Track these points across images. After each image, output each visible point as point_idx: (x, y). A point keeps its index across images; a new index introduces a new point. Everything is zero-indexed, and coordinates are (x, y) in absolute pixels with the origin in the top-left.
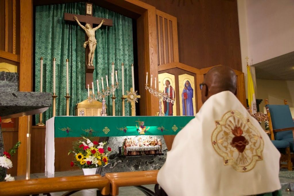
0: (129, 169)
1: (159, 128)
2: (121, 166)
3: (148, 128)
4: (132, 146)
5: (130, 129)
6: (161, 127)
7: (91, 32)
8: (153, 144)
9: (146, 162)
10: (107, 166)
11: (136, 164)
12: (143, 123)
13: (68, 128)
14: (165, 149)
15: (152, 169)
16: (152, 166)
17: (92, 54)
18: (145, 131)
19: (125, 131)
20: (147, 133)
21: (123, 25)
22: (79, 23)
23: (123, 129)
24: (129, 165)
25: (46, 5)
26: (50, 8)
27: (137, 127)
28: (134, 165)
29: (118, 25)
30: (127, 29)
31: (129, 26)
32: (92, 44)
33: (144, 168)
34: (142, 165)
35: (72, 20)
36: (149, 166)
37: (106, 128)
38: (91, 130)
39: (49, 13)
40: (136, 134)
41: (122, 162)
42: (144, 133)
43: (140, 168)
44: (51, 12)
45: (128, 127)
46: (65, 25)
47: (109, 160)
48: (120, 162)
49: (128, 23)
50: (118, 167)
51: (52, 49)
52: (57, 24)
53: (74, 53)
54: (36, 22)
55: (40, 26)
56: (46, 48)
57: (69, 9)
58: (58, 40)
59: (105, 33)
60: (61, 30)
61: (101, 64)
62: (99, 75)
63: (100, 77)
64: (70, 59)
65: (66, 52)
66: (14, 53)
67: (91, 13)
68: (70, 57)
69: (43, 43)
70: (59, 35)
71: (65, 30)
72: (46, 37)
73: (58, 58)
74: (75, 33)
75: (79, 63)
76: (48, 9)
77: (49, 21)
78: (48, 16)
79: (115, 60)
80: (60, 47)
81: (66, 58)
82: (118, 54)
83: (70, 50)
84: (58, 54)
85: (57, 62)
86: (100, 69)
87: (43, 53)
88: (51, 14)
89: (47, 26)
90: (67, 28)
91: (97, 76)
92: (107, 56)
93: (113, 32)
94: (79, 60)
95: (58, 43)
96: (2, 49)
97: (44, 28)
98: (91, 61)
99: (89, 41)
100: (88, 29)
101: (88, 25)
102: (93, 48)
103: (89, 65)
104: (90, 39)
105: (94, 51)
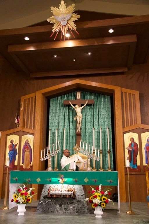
0: (55, 206)
1: (75, 180)
2: (51, 203)
3: (66, 180)
4: (55, 191)
5: (54, 179)
6: (75, 179)
7: (78, 110)
8: (70, 190)
9: (68, 202)
10: (41, 203)
11: (61, 203)
12: (63, 176)
13: (16, 178)
14: (83, 194)
15: (72, 207)
16: (72, 206)
17: (79, 124)
18: (64, 182)
19: (50, 181)
20: (65, 183)
21: (105, 101)
22: (72, 105)
23: (48, 180)
24: (55, 203)
25: (56, 97)
26: (57, 99)
27: (58, 179)
28: (59, 203)
29: (100, 102)
30: (107, 103)
31: (108, 101)
32: (79, 118)
33: (66, 206)
34: (65, 204)
35: (68, 104)
36: (70, 205)
37: (39, 178)
38: (29, 179)
39: (57, 102)
40: (58, 183)
41: (51, 201)
42: (63, 183)
43: (63, 206)
45: (52, 178)
46: (66, 107)
47: (43, 199)
48: (50, 201)
49: (108, 99)
50: (48, 204)
51: (59, 123)
52: (61, 108)
53: (71, 124)
54: (50, 108)
55: (52, 110)
56: (55, 123)
57: (69, 97)
58: (62, 117)
59: (91, 108)
60: (64, 111)
61: (89, 129)
62: (87, 137)
63: (87, 138)
64: (69, 128)
65: (66, 124)
66: (32, 129)
67: (79, 98)
68: (69, 127)
69: (53, 120)
70: (63, 114)
71: (66, 110)
72: (55, 116)
73: (61, 128)
74: (72, 111)
75: (74, 130)
76: (56, 99)
77: (57, 106)
78: (56, 104)
79: (99, 125)
80: (63, 121)
81: (66, 128)
82: (100, 121)
83: (68, 122)
84: (61, 126)
85: (61, 130)
86: (88, 132)
87: (53, 126)
88: (59, 102)
89: (56, 110)
90: (67, 109)
91: (86, 137)
92: (93, 124)
93: (97, 107)
94: (74, 128)
95: (62, 119)
96: (27, 127)
97: (54, 111)
98: (79, 128)
99: (77, 116)
100: (77, 108)
101: (76, 106)
102: (79, 120)
103: (78, 131)
104: (77, 115)
105: (80, 122)
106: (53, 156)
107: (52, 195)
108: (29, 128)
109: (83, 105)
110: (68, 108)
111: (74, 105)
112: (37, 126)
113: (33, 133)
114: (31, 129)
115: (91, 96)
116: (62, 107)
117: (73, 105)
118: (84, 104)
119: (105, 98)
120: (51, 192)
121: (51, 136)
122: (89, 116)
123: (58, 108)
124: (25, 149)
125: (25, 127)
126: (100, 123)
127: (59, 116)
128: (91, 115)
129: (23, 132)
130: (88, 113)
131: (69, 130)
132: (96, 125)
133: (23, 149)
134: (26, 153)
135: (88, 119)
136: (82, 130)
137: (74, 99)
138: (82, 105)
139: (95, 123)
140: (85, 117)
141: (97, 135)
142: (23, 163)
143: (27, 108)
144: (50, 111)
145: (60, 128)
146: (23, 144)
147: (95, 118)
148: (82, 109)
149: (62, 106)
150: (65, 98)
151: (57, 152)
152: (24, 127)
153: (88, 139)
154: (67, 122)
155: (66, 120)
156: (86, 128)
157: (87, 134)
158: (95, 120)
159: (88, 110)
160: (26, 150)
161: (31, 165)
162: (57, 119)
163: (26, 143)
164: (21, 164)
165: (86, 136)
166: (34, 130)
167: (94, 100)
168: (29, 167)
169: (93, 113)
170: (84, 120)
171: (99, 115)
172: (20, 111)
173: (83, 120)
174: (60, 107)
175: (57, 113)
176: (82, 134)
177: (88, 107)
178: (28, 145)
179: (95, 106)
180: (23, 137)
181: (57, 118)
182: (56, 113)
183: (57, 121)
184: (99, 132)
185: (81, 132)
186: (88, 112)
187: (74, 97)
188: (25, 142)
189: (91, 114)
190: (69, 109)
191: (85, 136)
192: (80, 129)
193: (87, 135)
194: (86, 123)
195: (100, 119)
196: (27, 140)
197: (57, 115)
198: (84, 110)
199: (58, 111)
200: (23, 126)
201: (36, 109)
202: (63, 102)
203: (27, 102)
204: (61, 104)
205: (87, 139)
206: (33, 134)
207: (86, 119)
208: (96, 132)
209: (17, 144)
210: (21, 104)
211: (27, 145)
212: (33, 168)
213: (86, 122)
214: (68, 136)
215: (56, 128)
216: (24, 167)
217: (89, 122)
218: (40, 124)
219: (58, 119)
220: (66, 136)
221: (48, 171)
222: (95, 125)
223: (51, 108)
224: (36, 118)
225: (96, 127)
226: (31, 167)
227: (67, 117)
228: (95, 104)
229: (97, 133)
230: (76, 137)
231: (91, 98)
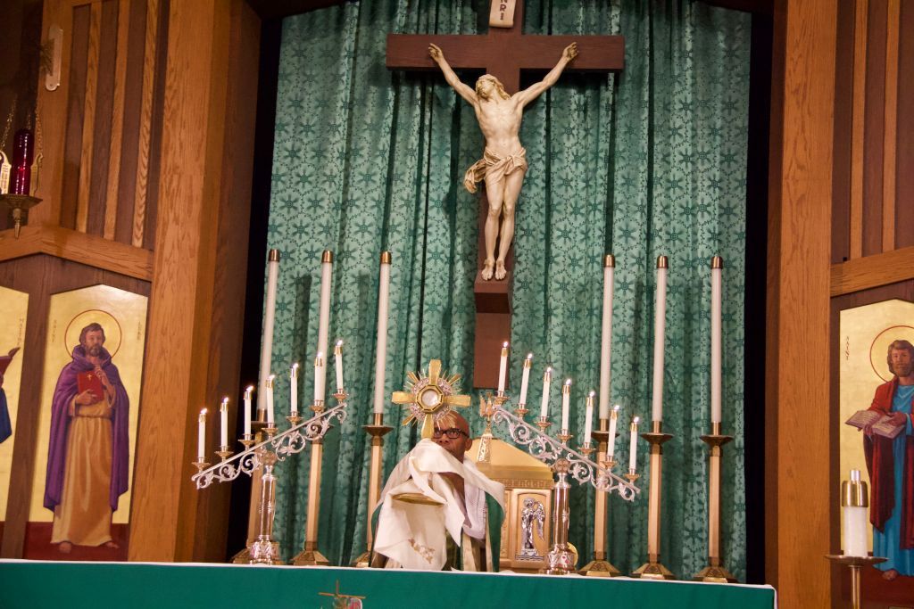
7: (499, 112)
17: (501, 219)
21: (704, 53)
22: (451, 77)
25: (326, 6)
26: (340, 21)
29: (669, 56)
30: (721, 70)
31: (730, 53)
32: (500, 173)
35: (422, 64)
39: (339, 42)
44: (346, 35)
46: (405, 89)
49: (730, 38)
51: (344, 206)
52: (366, 89)
53: (437, 217)
54: (281, 88)
55: (298, 104)
56: (315, 204)
57: (427, 11)
58: (370, 164)
59: (597, 107)
60: (389, 113)
61: (574, 262)
62: (554, 321)
63: (558, 330)
64: (419, 248)
65: (399, 217)
66: (138, 243)
67: (509, 21)
68: (420, 239)
69: (304, 179)
70: (376, 140)
71: (401, 112)
72: (320, 153)
73: (361, 246)
74: (448, 120)
75: (459, 266)
76: (332, 24)
77: (337, 78)
78: (332, 57)
79: (649, 237)
80: (376, 195)
81: (400, 246)
82: (657, 208)
83: (418, 206)
84: (363, 229)
85: (359, 263)
86: (564, 286)
87: (301, 230)
88: (348, 43)
89: (326, 104)
90: (411, 103)
91: (546, 324)
92: (602, 224)
93: (640, 96)
94: (459, 249)
95: (368, 178)
96: (96, 228)
97: (310, 116)
98: (496, 255)
99: (487, 160)
100: (486, 99)
101: (486, 82)
102: (500, 193)
103: (487, 274)
104: (490, 150)
105: (509, 206)
106: (290, 450)
108: (109, 235)
109: (539, 75)
110: (419, 95)
111: (470, 76)
112: (176, 220)
113: (143, 274)
114: (131, 242)
115: (604, 10)
116: (373, 89)
117: (455, 70)
118: (547, 71)
119: (706, 24)
121: (281, 307)
122: (577, 159)
123: (343, 94)
124: (77, 398)
125: (83, 228)
126: (658, 223)
127: (348, 155)
128: (596, 157)
129: (64, 261)
130: (569, 142)
131: (418, 265)
132: (627, 233)
133: (55, 399)
134: (78, 426)
135: (566, 183)
136: (523, 270)
137: (471, 31)
138: (529, 77)
139: (618, 215)
140: (548, 171)
141: (630, 313)
142: (52, 502)
143: (92, 76)
144: (284, 114)
145: (350, 244)
146: (57, 360)
147: (619, 181)
148: (530, 107)
149: (374, 76)
150: (400, 18)
151: (325, 425)
152: (75, 227)
153: (563, 339)
154: (408, 204)
155: (403, 190)
156: (554, 252)
157: (557, 299)
158: (618, 197)
159: (574, 120)
160: (78, 406)
161: (121, 517)
162: (331, 178)
163: (80, 350)
164: (39, 514)
165: (548, 313)
166: (152, 250)
167: (620, 40)
168: (99, 537)
169: (612, 144)
170: (537, 192)
171: (658, 157)
172: (41, 101)
173: (535, 190)
174: (359, 89)
175: (335, 128)
176: (519, 298)
177: (573, 91)
178: (98, 368)
179: (627, 90)
180: (60, 305)
181: (335, 166)
182: (327, 127)
183: (330, 194)
184: (645, 290)
185: (510, 278)
186: (569, 132)
187: (468, 10)
188: (74, 340)
189: (592, 147)
190: (428, 101)
191: (541, 314)
192: (501, 258)
193: (553, 304)
194: (556, 216)
195: (658, 191)
196: (96, 327)
197: (337, 143)
198: (543, 114)
199: (340, 118)
200: (66, 220)
201: (168, 94)
202: (380, 45)
203: (95, 33)
204: (364, 63)
205: (554, 339)
206: (142, 285)
207: (556, 182)
208: (625, 286)
209: (13, 352)
210: (50, 44)
211: (91, 368)
212: (135, 539)
213: (550, 208)
214: (415, 308)
215: (319, 243)
216: (59, 536)
217: (576, 211)
218: (197, 207)
219: (340, 180)
220: (399, 308)
221: (251, 565)
222: (617, 233)
223: (286, 92)
224: (167, 161)
225: (628, 248)
226: (121, 532)
227: (407, 168)
228: (630, 70)
229: (631, 295)
230: (471, 322)
231: (603, 22)
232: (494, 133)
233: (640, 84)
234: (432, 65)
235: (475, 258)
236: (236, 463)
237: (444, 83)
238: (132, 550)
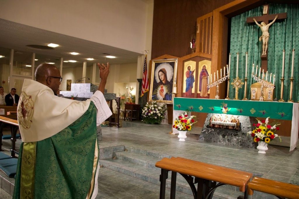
0: (219, 136)
2: (214, 133)
3: (230, 109)
4: (217, 121)
5: (217, 108)
6: (240, 109)
7: (264, 28)
8: (234, 121)
9: (232, 134)
10: (204, 132)
11: (224, 134)
12: (226, 105)
13: (179, 105)
14: (249, 127)
15: (235, 140)
16: (236, 138)
17: (265, 45)
18: (227, 111)
19: (213, 110)
20: (228, 113)
22: (257, 23)
23: (211, 108)
24: (218, 134)
25: (238, 15)
27: (221, 108)
28: (223, 134)
32: (265, 38)
33: (229, 138)
34: (228, 136)
35: (252, 22)
36: (234, 137)
37: (201, 106)
38: (192, 107)
39: (240, 20)
40: (221, 112)
41: (215, 130)
42: (226, 112)
43: (226, 137)
44: (241, 19)
45: (215, 107)
46: (250, 26)
47: (206, 128)
48: (213, 131)
50: (211, 134)
51: (241, 45)
52: (244, 27)
53: (256, 46)
54: (231, 28)
55: (234, 30)
56: (237, 45)
57: (254, 13)
58: (245, 39)
59: (283, 25)
60: (248, 30)
61: (279, 51)
62: (275, 61)
63: (276, 63)
64: (253, 51)
65: (250, 46)
66: (210, 53)
67: (266, 13)
68: (253, 50)
69: (235, 42)
70: (246, 35)
71: (250, 30)
72: (237, 38)
73: (244, 51)
74: (257, 30)
75: (259, 53)
76: (239, 18)
77: (240, 26)
78: (239, 23)
79: (292, 46)
80: (246, 43)
81: (250, 51)
82: (294, 41)
83: (253, 44)
84: (244, 49)
85: (243, 55)
86: (277, 55)
87: (235, 50)
88: (241, 20)
89: (238, 30)
90: (251, 28)
91: (274, 62)
92: (284, 44)
93: (291, 22)
94: (259, 51)
95: (245, 41)
96: (204, 52)
97: (236, 32)
98: (265, 51)
99: (262, 36)
100: (262, 26)
101: (262, 23)
102: (265, 41)
103: (263, 54)
104: (263, 34)
105: (267, 43)
106: (221, 82)
107: (214, 125)
108: (206, 52)
109: (271, 21)
110: (252, 27)
111: (260, 23)
112: (215, 50)
113: (210, 58)
114: (209, 53)
115: (284, 8)
116: (245, 27)
118: (273, 20)
120: (213, 122)
121: (232, 62)
122: (279, 34)
123: (241, 28)
124: (203, 76)
125: (202, 52)
126: (294, 44)
127: (242, 38)
128: (282, 33)
129: (200, 57)
130: (278, 32)
131: (253, 54)
132: (288, 46)
133: (200, 76)
134: (203, 80)
135: (277, 38)
136: (269, 54)
137: (261, 15)
139: (286, 43)
140: (274, 37)
141: (288, 59)
142: (200, 91)
143: (203, 30)
144: (232, 32)
145: (242, 51)
146: (200, 71)
147: (287, 37)
149: (245, 25)
150: (249, 15)
152: (201, 52)
153: (277, 64)
154: (251, 44)
155: (250, 42)
156: (275, 50)
157: (276, 58)
158: (286, 40)
159: (279, 28)
160: (203, 77)
161: (209, 93)
162: (239, 41)
163: (203, 69)
164: (199, 92)
165: (274, 60)
166: (211, 54)
167: (287, 13)
168: (206, 95)
169: (286, 31)
170: (272, 41)
171: (294, 32)
172: (197, 35)
173: (272, 40)
174: (243, 27)
175: (240, 33)
176: (269, 58)
177: (278, 23)
178: (205, 72)
179: (288, 21)
180: (200, 63)
181: (240, 39)
182: (239, 33)
183: (239, 44)
184: (291, 55)
186: (278, 30)
187: (260, 12)
188: (202, 68)
189: (282, 32)
190: (254, 28)
191: (273, 60)
192: (265, 52)
193: (275, 58)
194: (275, 44)
195: (294, 38)
196: (205, 66)
197: (240, 36)
198: (273, 28)
199: (240, 32)
200: (200, 51)
201: (213, 31)
202: (246, 20)
203: (203, 24)
204: (244, 23)
205: (275, 64)
206: (210, 60)
207: (276, 38)
208: (288, 55)
209: (194, 70)
210: (198, 26)
211: (204, 72)
213: (275, 43)
214: (253, 60)
215: (237, 51)
216: (201, 95)
217: (279, 43)
218: (217, 47)
219: (241, 42)
220: (250, 60)
222: (286, 46)
223: (232, 29)
224: (213, 41)
225: (288, 49)
226: (209, 95)
227: (251, 39)
228: (289, 18)
229: (289, 56)
230: (261, 62)
231: (284, 11)
232: (264, 31)
233: (291, 20)
234: (254, 22)
235: (261, 52)
236: (213, 84)
237: (256, 25)
238: (210, 97)
